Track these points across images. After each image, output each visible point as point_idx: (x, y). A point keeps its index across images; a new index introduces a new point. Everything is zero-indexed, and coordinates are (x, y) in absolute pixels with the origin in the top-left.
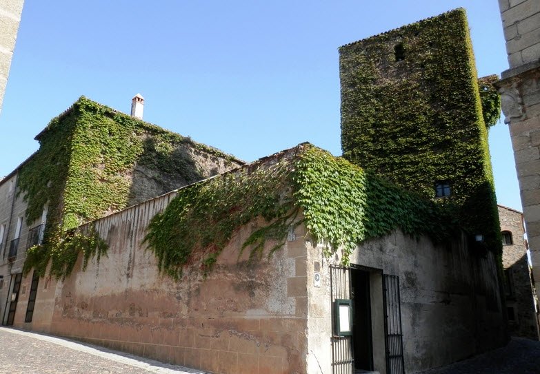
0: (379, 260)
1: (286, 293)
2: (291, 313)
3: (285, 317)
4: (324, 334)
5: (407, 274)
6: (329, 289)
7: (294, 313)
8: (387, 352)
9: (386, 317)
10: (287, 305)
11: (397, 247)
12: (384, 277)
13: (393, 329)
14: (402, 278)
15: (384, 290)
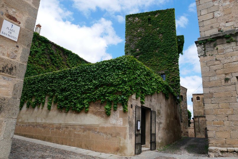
0: (150, 105)
1: (119, 116)
2: (121, 124)
3: (118, 126)
4: (133, 133)
5: (158, 110)
6: (135, 115)
7: (122, 124)
8: (151, 140)
9: (151, 127)
10: (119, 121)
11: (156, 100)
12: (151, 112)
13: (153, 132)
14: (157, 112)
15: (151, 116)
